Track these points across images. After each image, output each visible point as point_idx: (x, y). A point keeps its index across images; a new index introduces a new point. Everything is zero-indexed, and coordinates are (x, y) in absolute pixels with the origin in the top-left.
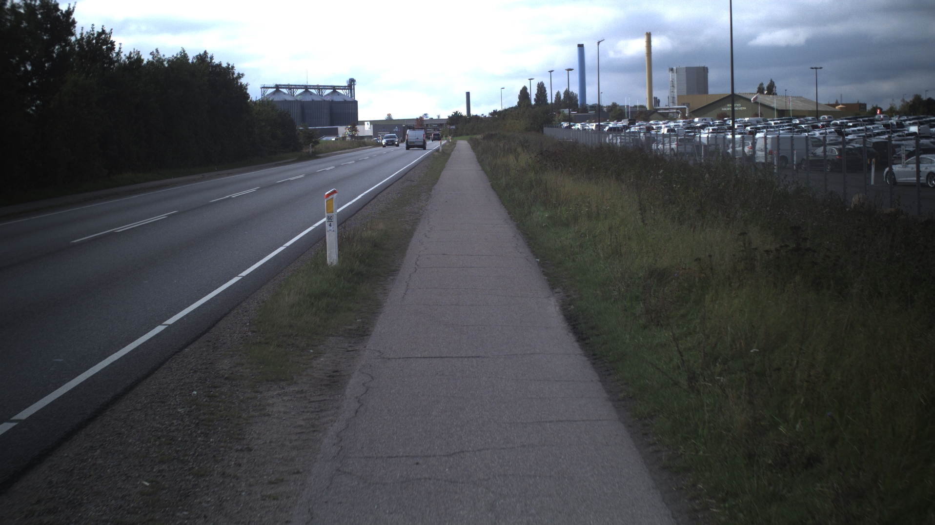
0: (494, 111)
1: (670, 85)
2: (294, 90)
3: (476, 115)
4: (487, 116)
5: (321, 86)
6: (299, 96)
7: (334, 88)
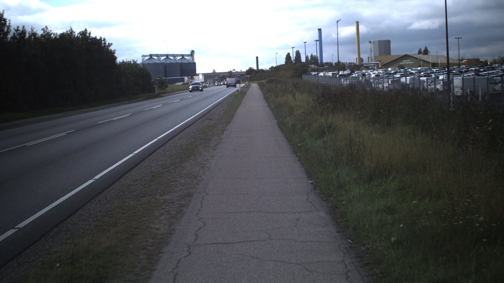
0: (272, 67)
1: (369, 51)
2: (161, 57)
3: (262, 69)
4: (268, 70)
5: (175, 55)
6: (163, 61)
7: (183, 56)
